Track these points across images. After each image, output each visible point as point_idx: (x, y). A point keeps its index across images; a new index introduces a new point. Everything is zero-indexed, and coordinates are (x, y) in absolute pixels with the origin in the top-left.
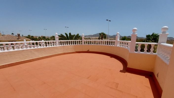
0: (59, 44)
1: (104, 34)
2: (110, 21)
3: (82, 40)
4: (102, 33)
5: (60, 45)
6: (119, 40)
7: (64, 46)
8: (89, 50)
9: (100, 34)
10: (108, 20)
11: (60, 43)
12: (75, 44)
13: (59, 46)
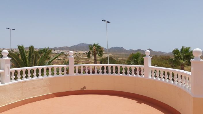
0: (11, 79)
1: (99, 47)
2: (108, 22)
3: (68, 66)
4: (94, 45)
5: (14, 81)
6: (151, 66)
7: (23, 82)
8: (84, 88)
9: (91, 47)
10: (105, 21)
11: (13, 74)
12: (53, 74)
13: (10, 83)
